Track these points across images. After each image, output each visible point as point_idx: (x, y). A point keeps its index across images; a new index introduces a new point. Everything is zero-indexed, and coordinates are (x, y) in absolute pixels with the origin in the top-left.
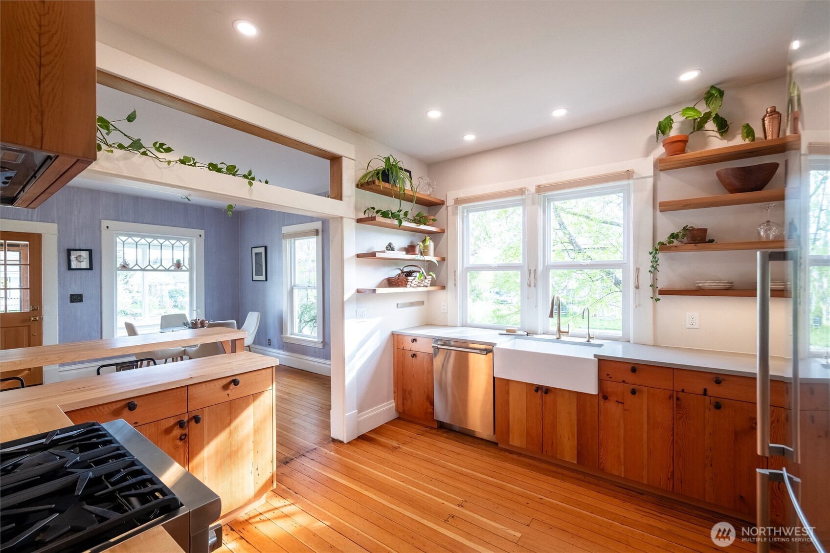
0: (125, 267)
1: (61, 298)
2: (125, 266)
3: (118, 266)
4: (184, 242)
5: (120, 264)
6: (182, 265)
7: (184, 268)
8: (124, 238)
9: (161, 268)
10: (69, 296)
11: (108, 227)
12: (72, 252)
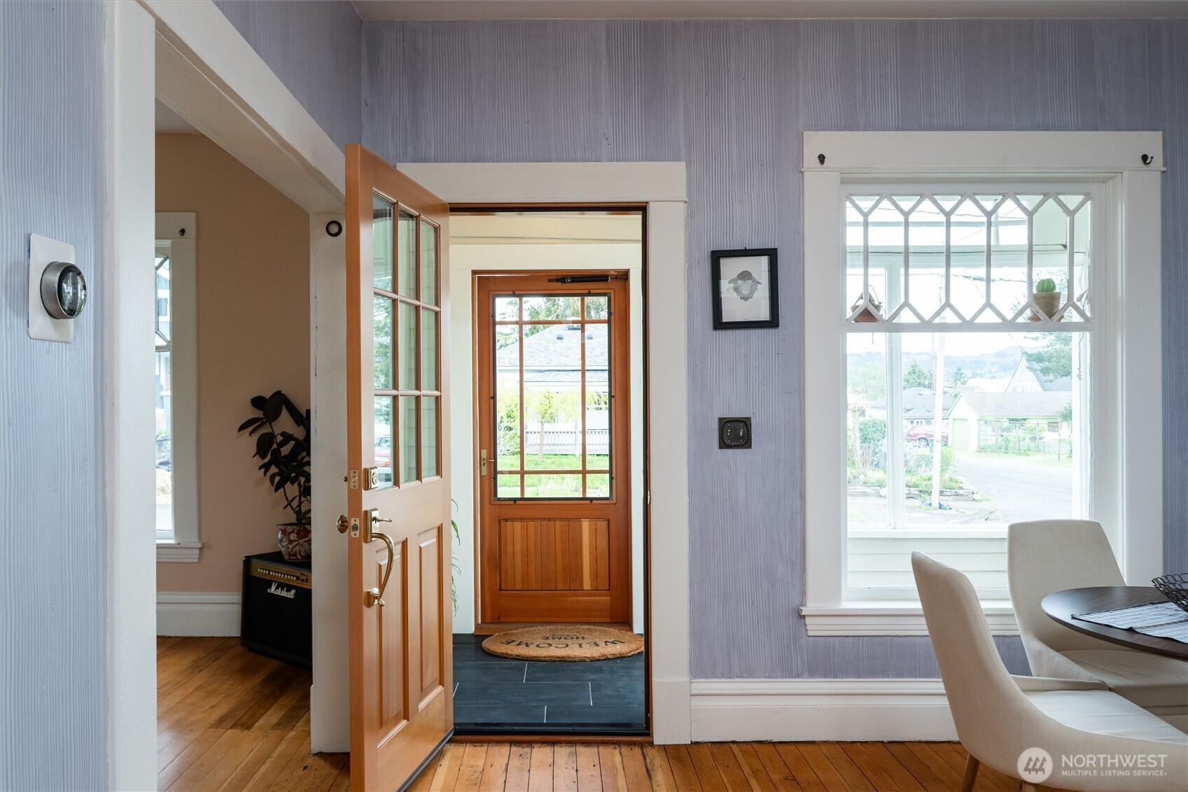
0: (867, 316)
1: (695, 432)
2: (872, 310)
3: (849, 314)
4: (1072, 201)
5: (854, 308)
6: (1063, 302)
7: (1073, 316)
8: (865, 204)
9: (988, 317)
10: (716, 426)
11: (822, 159)
12: (725, 263)
